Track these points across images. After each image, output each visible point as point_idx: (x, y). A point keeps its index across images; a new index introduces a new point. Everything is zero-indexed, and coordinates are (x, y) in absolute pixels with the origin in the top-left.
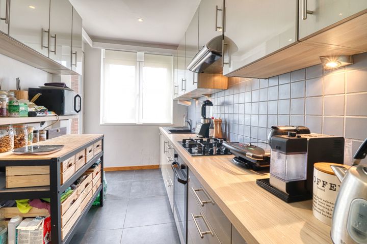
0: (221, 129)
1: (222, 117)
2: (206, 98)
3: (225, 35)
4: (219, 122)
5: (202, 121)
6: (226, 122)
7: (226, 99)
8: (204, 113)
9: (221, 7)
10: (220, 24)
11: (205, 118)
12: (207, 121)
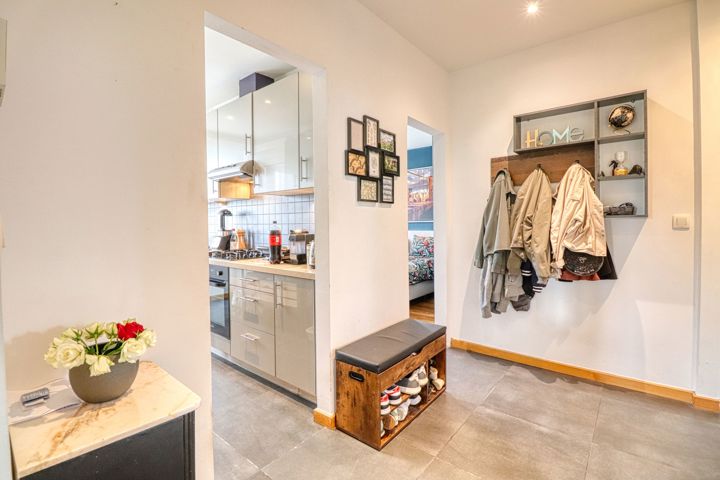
0: (245, 241)
1: (245, 228)
2: (224, 207)
3: (255, 159)
4: (242, 234)
5: (221, 234)
6: (249, 233)
7: (249, 209)
8: (223, 225)
9: (249, 134)
10: (249, 149)
11: (224, 230)
12: (226, 234)
